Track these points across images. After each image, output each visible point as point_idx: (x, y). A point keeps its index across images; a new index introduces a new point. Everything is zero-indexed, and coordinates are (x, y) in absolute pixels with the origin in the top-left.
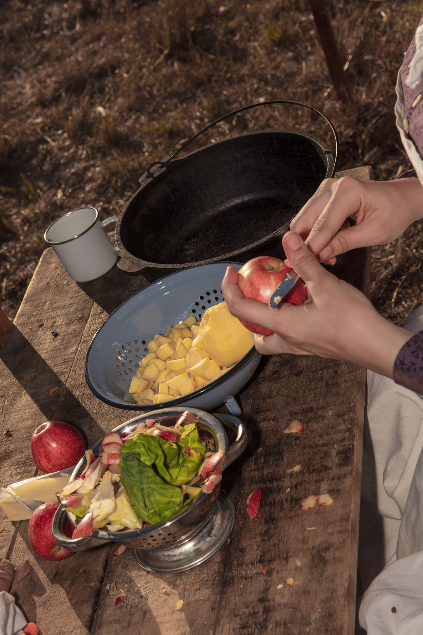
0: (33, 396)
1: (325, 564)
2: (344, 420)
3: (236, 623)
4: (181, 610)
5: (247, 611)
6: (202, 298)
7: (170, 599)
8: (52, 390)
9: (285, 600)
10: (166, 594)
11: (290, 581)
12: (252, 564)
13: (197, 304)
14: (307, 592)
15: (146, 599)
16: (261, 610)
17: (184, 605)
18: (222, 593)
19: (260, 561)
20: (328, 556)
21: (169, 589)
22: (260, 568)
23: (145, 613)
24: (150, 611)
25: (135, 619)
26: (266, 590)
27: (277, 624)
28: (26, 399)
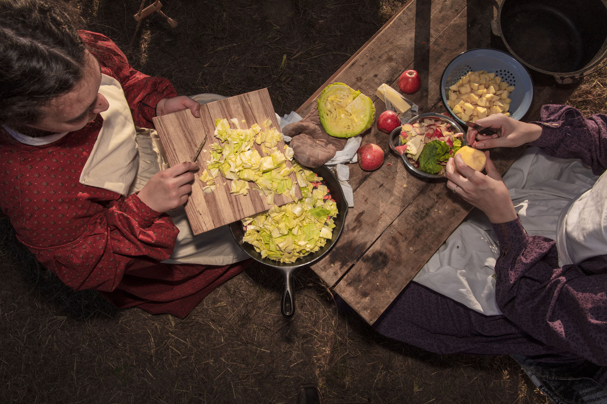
0: (416, 37)
1: (453, 216)
2: (501, 168)
3: (416, 210)
4: (404, 188)
5: (422, 209)
6: (505, 71)
7: (404, 180)
8: (423, 42)
9: (434, 216)
10: (404, 178)
11: (440, 212)
12: (435, 193)
13: (501, 71)
14: (441, 220)
15: (397, 173)
16: (425, 213)
17: (406, 187)
18: (419, 194)
19: (437, 195)
20: (456, 214)
21: (406, 177)
22: (435, 197)
23: (394, 178)
24: (396, 179)
25: (389, 177)
26: (432, 207)
27: (426, 222)
28: (413, 35)
